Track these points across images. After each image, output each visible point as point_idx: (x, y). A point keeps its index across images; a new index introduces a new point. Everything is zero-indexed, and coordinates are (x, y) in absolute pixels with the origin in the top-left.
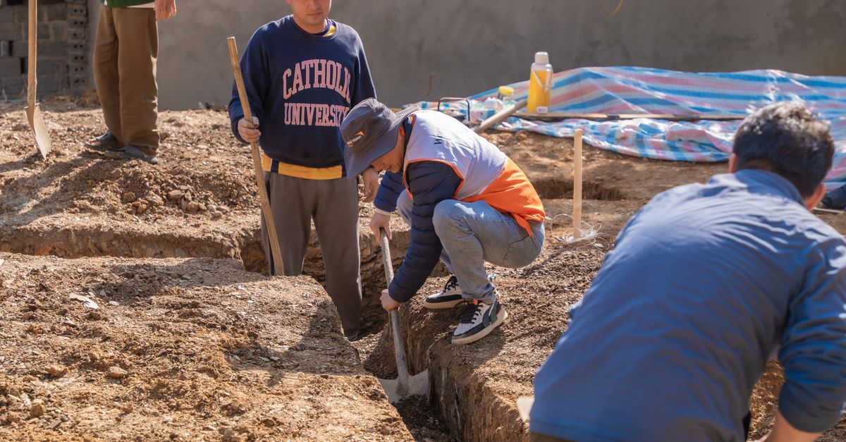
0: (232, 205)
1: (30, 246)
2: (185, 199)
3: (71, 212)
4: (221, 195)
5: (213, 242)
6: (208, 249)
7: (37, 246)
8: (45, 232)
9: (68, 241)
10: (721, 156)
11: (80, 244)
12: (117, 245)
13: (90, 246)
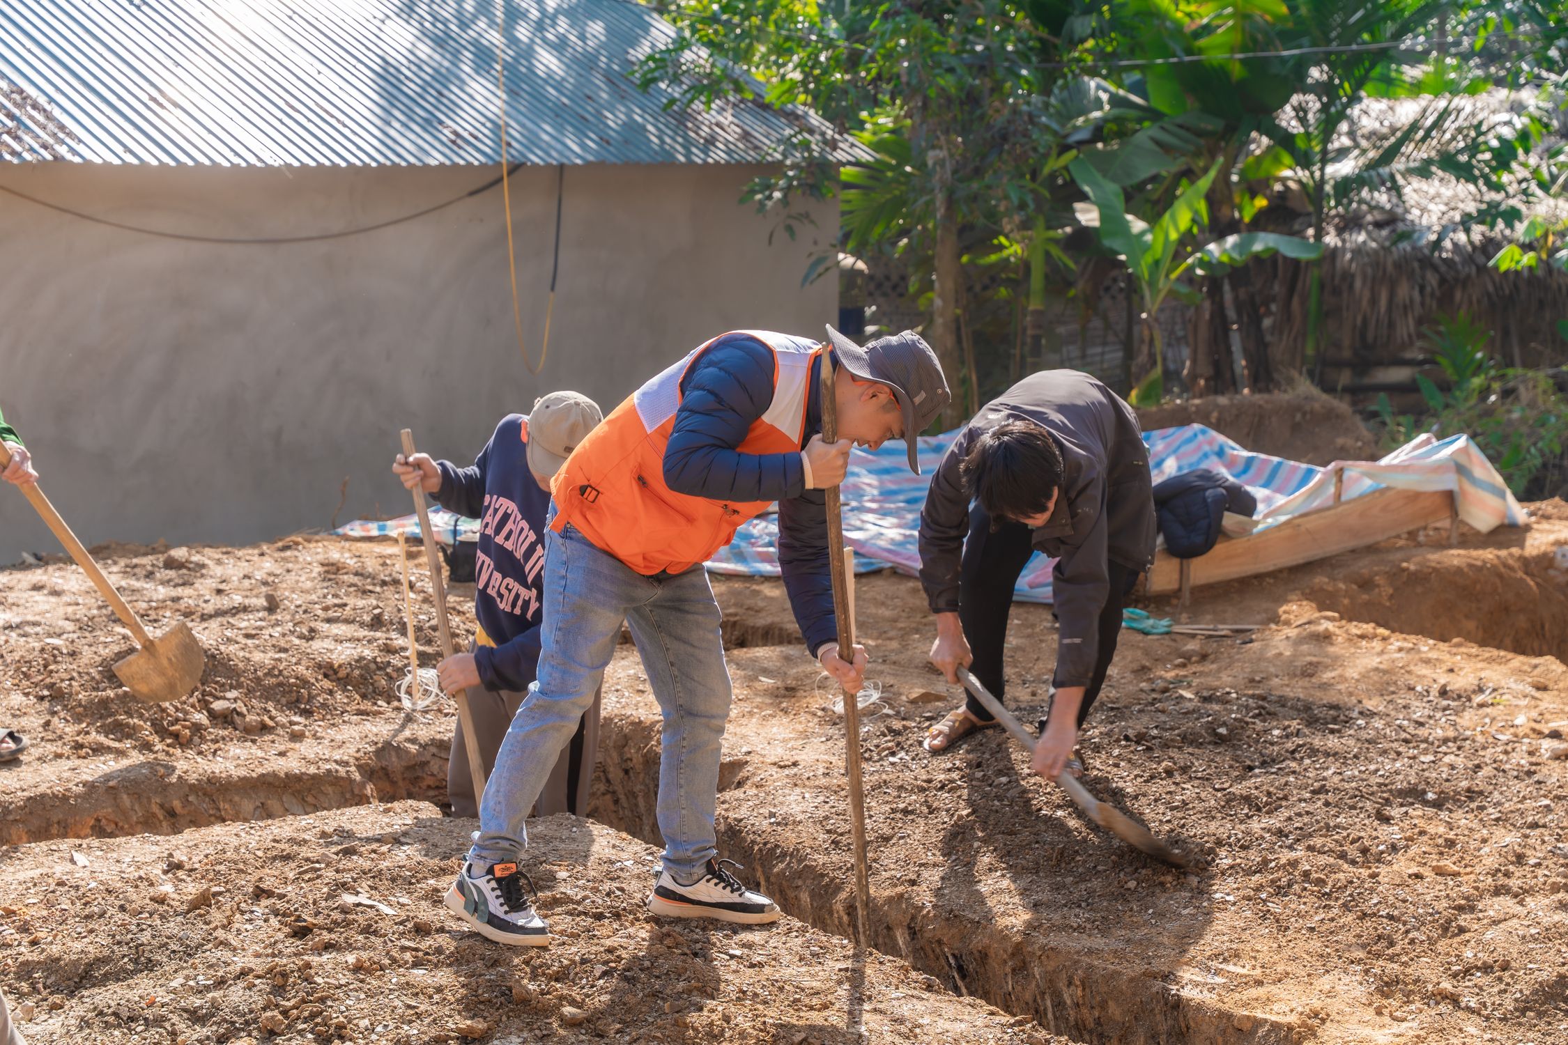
0: (307, 713)
1: (58, 823)
2: (239, 714)
3: (79, 757)
4: (284, 701)
5: (336, 778)
6: (330, 790)
7: (71, 821)
8: (77, 796)
9: (118, 806)
10: (872, 564)
11: (137, 807)
12: (195, 802)
13: (155, 809)
